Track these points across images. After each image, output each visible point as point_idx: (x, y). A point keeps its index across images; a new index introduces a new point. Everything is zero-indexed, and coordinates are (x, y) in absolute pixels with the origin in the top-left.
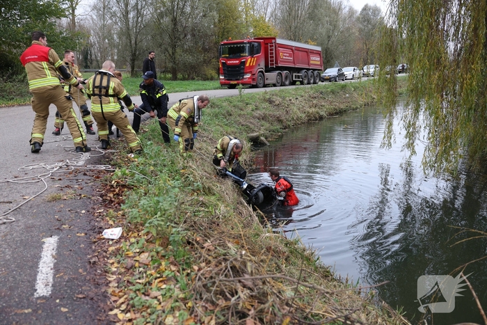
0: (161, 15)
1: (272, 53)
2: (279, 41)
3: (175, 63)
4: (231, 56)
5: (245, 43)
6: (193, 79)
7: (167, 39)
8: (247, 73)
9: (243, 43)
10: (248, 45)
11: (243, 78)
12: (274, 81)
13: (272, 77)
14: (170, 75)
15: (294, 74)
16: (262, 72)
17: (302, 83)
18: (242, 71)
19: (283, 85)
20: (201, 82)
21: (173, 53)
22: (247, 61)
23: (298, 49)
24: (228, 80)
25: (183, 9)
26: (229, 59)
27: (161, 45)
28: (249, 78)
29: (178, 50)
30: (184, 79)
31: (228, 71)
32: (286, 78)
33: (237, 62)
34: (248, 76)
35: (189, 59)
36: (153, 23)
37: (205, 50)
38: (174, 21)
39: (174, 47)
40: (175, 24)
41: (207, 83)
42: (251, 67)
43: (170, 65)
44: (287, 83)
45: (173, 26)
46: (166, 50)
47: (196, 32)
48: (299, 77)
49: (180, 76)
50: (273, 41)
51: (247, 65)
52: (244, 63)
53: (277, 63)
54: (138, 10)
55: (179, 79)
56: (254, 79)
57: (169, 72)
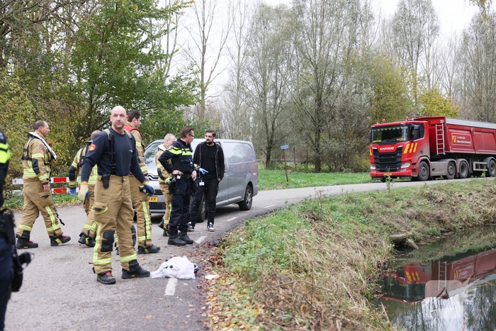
0: (304, 95)
1: (441, 137)
2: (449, 121)
3: (318, 151)
4: (384, 141)
5: (402, 125)
6: (341, 170)
7: (309, 122)
8: (405, 162)
9: (400, 125)
10: (406, 127)
11: (400, 169)
12: (444, 172)
13: (441, 166)
14: (312, 167)
15: (475, 163)
16: (426, 160)
17: (488, 175)
18: (398, 160)
19: (458, 177)
20: (350, 175)
21: (316, 140)
22: (404, 147)
23: (479, 129)
24: (381, 171)
25: (330, 85)
26: (381, 144)
27: (301, 131)
28: (408, 169)
29: (322, 135)
30: (330, 170)
31: (381, 160)
32: (462, 168)
33: (392, 148)
34: (407, 165)
35: (336, 146)
36: (292, 104)
37: (360, 135)
38: (319, 99)
39: (318, 132)
40: (320, 105)
41: (358, 175)
42: (409, 155)
43: (312, 154)
44: (464, 174)
45: (317, 108)
46: (308, 135)
47: (346, 114)
48: (482, 166)
49: (325, 167)
50: (442, 121)
51: (405, 152)
52: (401, 150)
53: (447, 148)
54: (277, 89)
55: (323, 171)
56: (414, 170)
57: (312, 162)
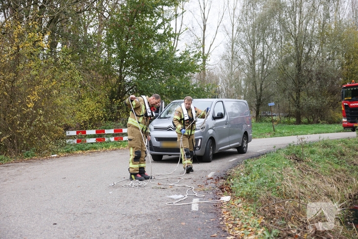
0: (287, 61)
3: (298, 106)
4: (354, 98)
6: (318, 122)
7: (290, 84)
14: (294, 120)
20: (325, 126)
21: (297, 97)
24: (351, 122)
25: (308, 53)
26: (352, 101)
27: (284, 91)
29: (302, 94)
30: (309, 123)
31: (351, 114)
35: (313, 102)
36: (277, 70)
37: (333, 93)
38: (299, 65)
39: (298, 92)
40: (299, 70)
41: (332, 126)
43: (293, 109)
45: (297, 72)
46: (290, 94)
47: (322, 76)
49: (304, 120)
54: (264, 58)
55: (303, 123)
57: (294, 116)
